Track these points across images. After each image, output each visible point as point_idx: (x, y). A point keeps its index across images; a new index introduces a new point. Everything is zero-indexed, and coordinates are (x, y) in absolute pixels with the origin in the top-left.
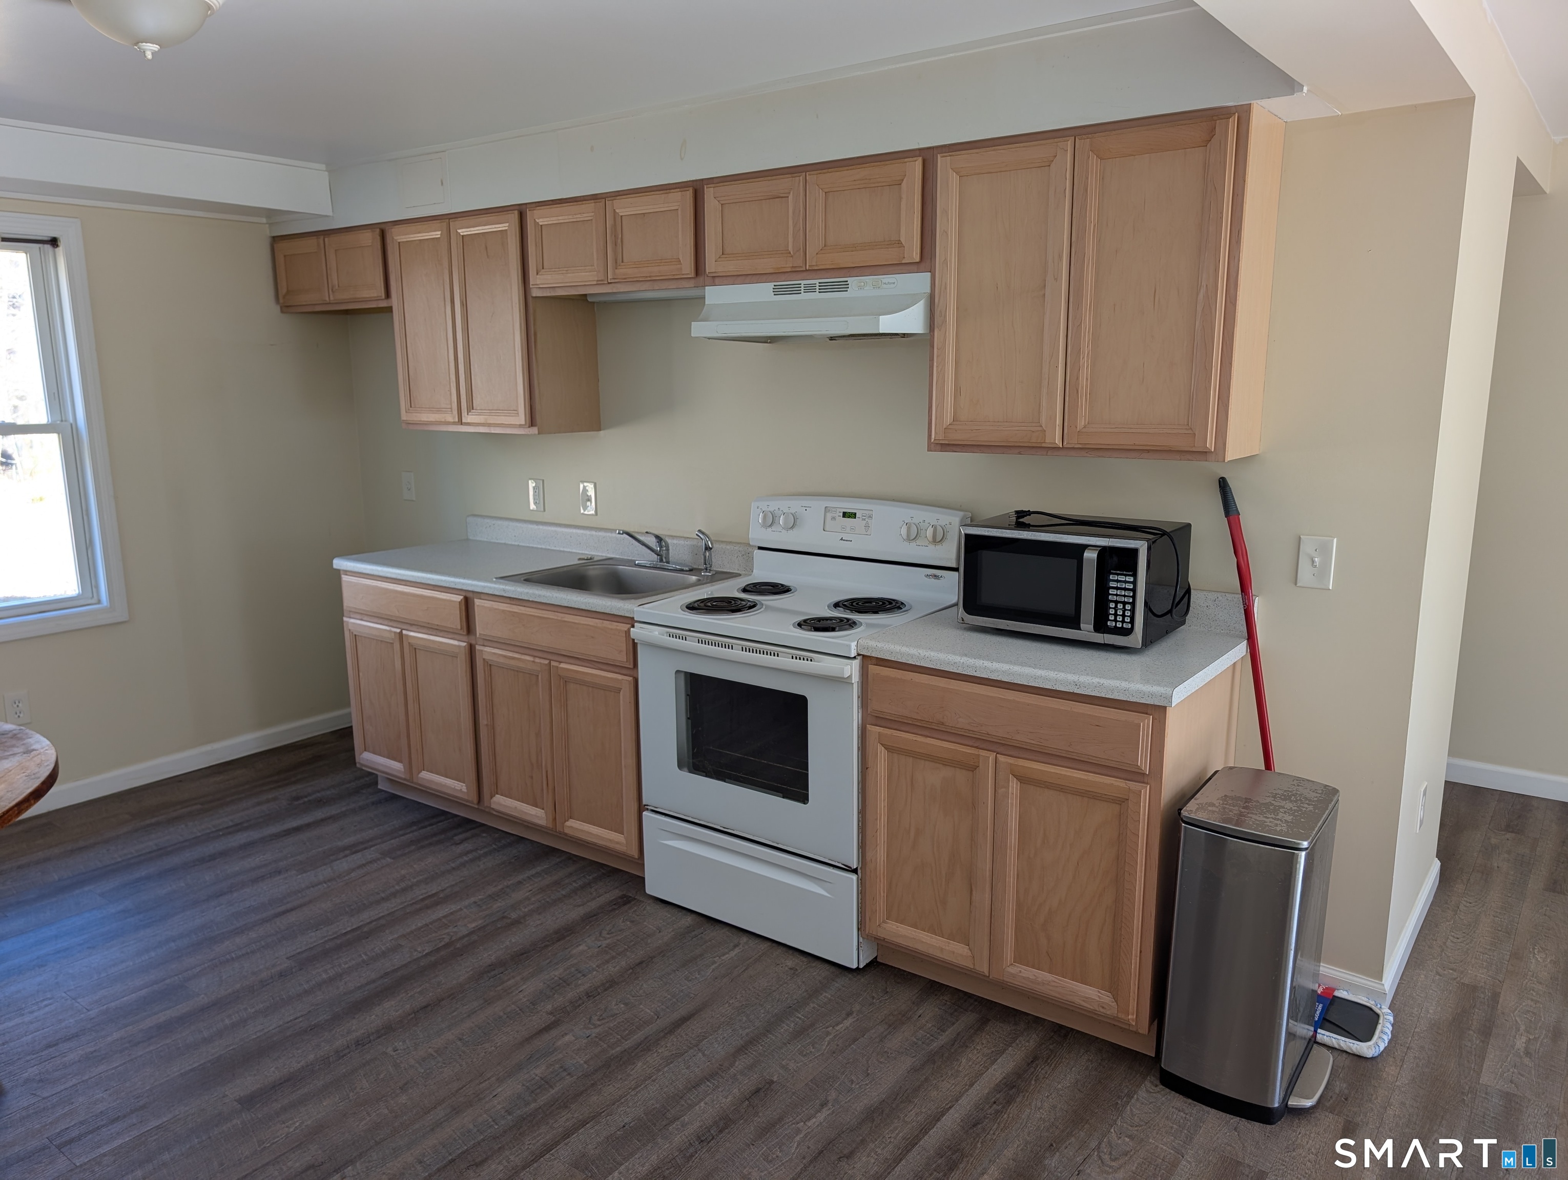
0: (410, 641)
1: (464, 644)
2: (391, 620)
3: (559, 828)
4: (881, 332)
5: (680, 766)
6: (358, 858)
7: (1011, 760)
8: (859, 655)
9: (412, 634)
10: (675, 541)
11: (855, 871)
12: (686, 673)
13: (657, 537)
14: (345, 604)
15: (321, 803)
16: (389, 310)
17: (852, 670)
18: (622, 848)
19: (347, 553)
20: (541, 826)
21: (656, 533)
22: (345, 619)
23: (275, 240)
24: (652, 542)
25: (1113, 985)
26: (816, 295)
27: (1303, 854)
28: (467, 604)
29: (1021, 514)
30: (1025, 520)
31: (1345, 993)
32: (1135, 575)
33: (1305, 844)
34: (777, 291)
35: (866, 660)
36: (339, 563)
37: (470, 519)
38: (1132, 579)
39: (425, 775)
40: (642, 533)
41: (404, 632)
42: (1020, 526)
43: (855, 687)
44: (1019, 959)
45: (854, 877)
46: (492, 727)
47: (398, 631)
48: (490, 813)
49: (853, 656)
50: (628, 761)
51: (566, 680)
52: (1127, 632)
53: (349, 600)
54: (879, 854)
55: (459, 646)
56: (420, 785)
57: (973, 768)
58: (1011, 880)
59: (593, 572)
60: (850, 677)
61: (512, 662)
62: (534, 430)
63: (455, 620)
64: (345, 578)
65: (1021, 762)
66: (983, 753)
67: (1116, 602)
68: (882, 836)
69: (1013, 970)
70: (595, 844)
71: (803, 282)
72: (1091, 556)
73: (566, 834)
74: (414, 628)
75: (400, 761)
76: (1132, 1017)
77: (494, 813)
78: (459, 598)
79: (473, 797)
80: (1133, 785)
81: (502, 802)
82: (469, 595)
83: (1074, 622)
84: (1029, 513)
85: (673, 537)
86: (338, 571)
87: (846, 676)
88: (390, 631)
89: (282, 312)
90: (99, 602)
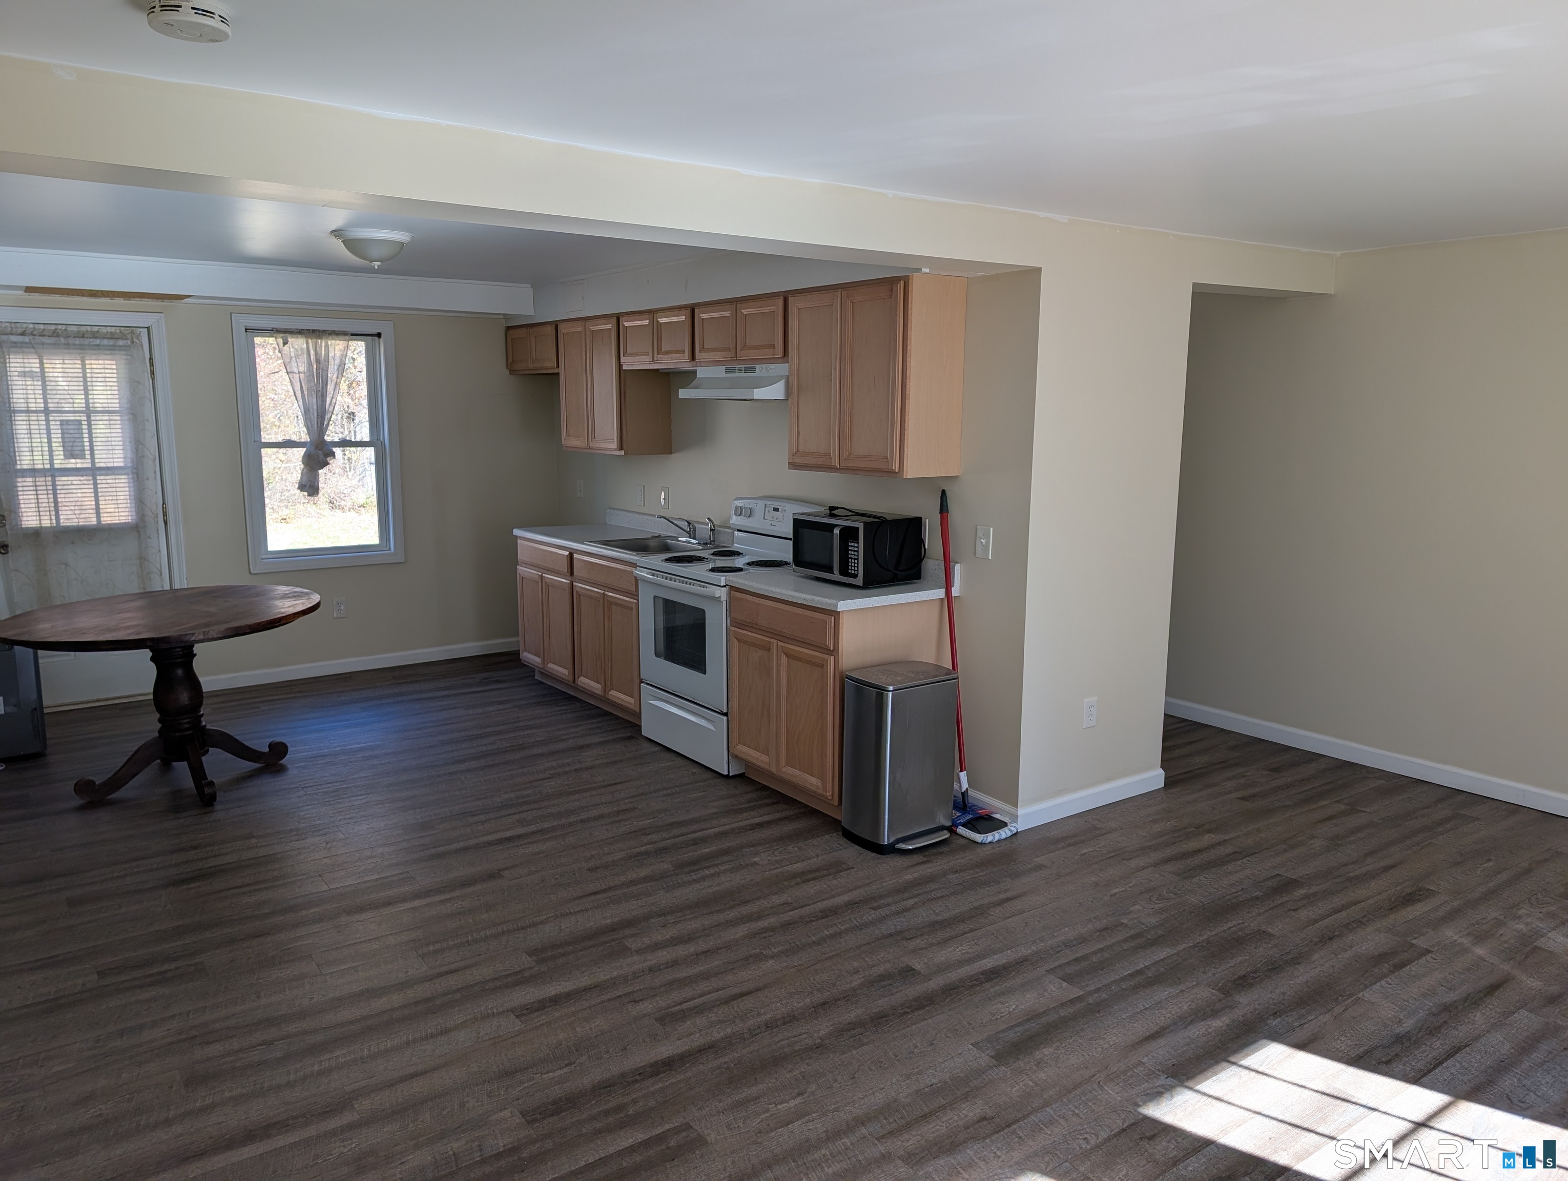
0: (546, 580)
1: (568, 582)
2: (539, 568)
3: (607, 696)
4: (755, 398)
5: (657, 655)
6: (500, 707)
7: (783, 644)
8: (727, 585)
9: (547, 576)
10: (699, 526)
11: (726, 714)
12: (663, 598)
13: (687, 522)
14: (519, 557)
15: (498, 682)
16: (558, 374)
17: (722, 593)
18: (631, 707)
19: (519, 527)
20: (599, 695)
21: (687, 519)
22: (518, 567)
23: (508, 328)
24: (685, 525)
25: (822, 777)
26: (742, 374)
27: (891, 693)
28: (571, 555)
29: (832, 508)
30: (835, 512)
31: (999, 816)
32: (858, 543)
33: (891, 688)
34: (728, 371)
35: (732, 588)
36: (517, 532)
37: (608, 511)
38: (856, 545)
39: (551, 665)
40: (676, 519)
41: (543, 575)
42: (832, 515)
43: (724, 603)
44: (787, 764)
45: (725, 718)
46: (580, 634)
47: (540, 574)
48: (576, 688)
49: (722, 585)
50: (635, 653)
51: (612, 603)
52: (855, 576)
53: (521, 556)
54: (735, 704)
55: (566, 583)
56: (547, 671)
57: (769, 650)
58: (783, 715)
59: (652, 543)
60: (720, 597)
61: (589, 593)
62: (622, 453)
63: (565, 568)
64: (519, 541)
65: (786, 645)
66: (772, 640)
67: (852, 558)
68: (736, 693)
69: (784, 770)
70: (621, 705)
71: (738, 366)
72: (836, 531)
73: (609, 700)
74: (549, 572)
75: (540, 657)
76: (829, 794)
77: (581, 689)
78: (567, 553)
79: (571, 679)
80: (826, 656)
81: (584, 681)
82: (573, 551)
83: (830, 570)
84: (837, 508)
85: (698, 523)
86: (516, 537)
87: (717, 596)
88: (537, 574)
89: (510, 374)
90: (390, 550)
